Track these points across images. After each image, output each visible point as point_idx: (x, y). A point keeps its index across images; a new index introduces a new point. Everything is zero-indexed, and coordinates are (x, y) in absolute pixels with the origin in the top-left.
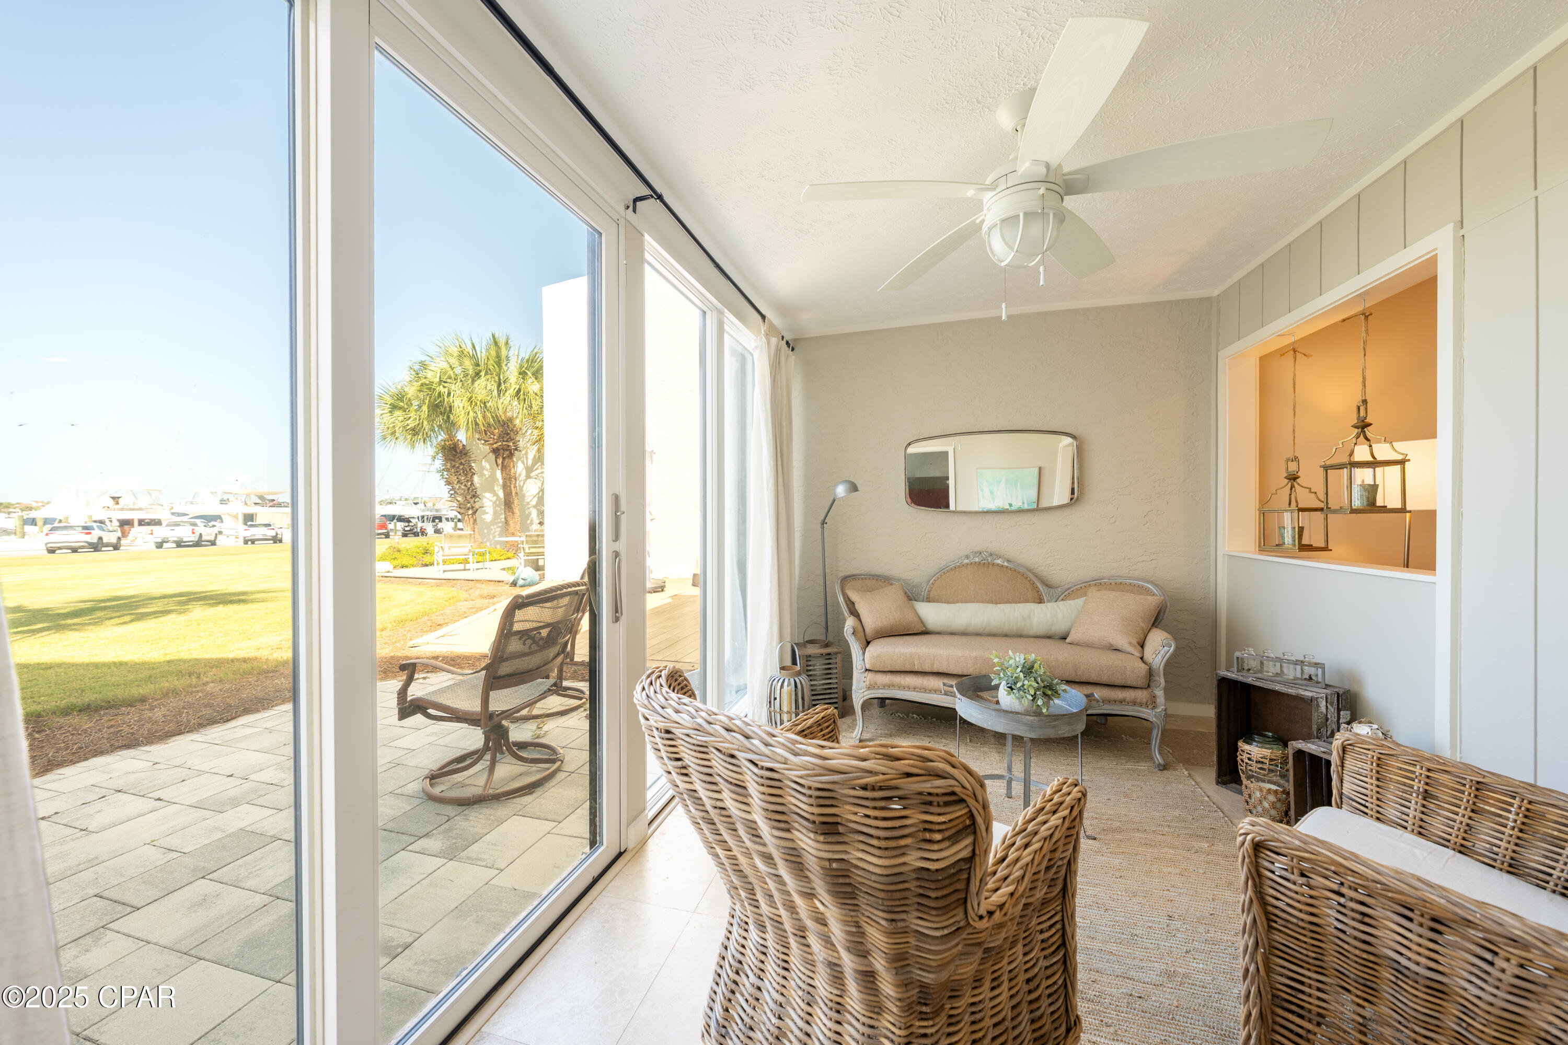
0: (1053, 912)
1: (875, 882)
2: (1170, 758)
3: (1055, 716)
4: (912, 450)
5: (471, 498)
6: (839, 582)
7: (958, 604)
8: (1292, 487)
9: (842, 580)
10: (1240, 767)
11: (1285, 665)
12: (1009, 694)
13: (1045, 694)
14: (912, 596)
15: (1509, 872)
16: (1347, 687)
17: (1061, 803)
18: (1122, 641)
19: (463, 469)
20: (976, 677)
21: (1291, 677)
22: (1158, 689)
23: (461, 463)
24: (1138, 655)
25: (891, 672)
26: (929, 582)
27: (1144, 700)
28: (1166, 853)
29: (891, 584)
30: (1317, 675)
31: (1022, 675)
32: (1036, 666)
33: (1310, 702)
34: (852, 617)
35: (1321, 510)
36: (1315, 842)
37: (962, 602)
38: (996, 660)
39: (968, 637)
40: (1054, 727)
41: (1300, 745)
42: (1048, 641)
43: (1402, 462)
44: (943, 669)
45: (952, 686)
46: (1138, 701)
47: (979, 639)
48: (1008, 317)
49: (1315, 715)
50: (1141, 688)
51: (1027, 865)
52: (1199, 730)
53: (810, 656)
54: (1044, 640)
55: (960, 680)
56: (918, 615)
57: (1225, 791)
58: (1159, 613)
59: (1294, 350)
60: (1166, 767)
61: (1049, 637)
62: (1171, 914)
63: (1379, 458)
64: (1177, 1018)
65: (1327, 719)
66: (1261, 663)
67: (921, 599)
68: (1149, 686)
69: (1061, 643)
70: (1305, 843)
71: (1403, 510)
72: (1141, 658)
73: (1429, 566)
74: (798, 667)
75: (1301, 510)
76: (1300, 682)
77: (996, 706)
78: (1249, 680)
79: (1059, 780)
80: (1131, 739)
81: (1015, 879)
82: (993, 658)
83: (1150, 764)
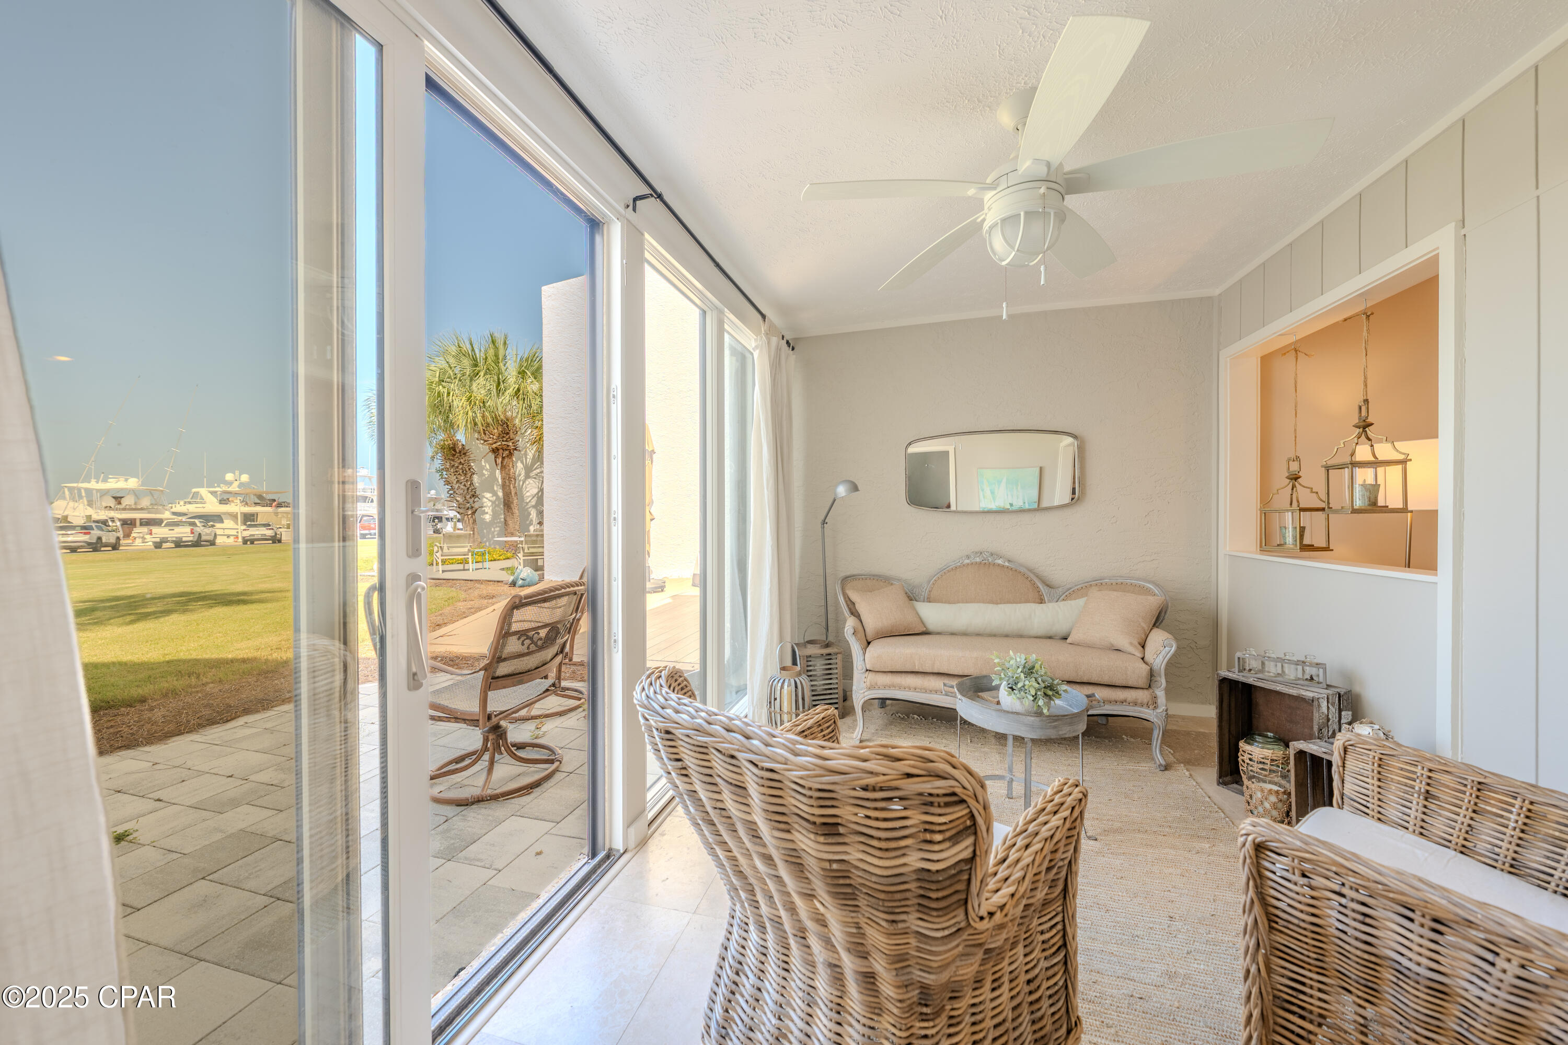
0: (1054, 913)
1: (875, 883)
2: (1172, 758)
3: (1056, 716)
4: (912, 450)
5: (471, 498)
6: (840, 582)
7: (958, 605)
8: (1294, 487)
9: (842, 580)
10: (1241, 767)
11: (1286, 665)
12: (1010, 694)
13: (1045, 695)
14: (912, 596)
15: (1510, 873)
16: (1347, 687)
17: (1062, 804)
18: (1123, 642)
19: (462, 469)
20: (977, 678)
21: (1292, 677)
22: (1159, 689)
23: (460, 463)
24: (1139, 655)
25: (892, 672)
26: (929, 582)
27: (1145, 701)
28: (1167, 854)
29: (892, 584)
30: (1318, 676)
31: (1022, 675)
32: (1037, 666)
33: (1311, 703)
34: (852, 617)
35: (1323, 509)
36: (1316, 843)
37: (962, 602)
38: (996, 661)
39: (969, 637)
40: (1055, 727)
41: (1302, 745)
42: (1048, 642)
43: (1403, 462)
44: (944, 669)
45: (952, 687)
46: (1139, 701)
47: (980, 639)
48: (1009, 316)
49: (1316, 715)
50: (1143, 688)
51: (1028, 865)
52: (1200, 730)
53: (810, 656)
54: (1044, 640)
55: (961, 680)
56: (918, 615)
57: (1223, 790)
58: (1160, 613)
59: (1295, 350)
60: (1166, 768)
61: (1050, 638)
62: (1172, 915)
63: (1380, 458)
64: (1178, 1019)
65: (1328, 720)
66: (1263, 664)
67: (922, 599)
68: (1150, 686)
69: (1062, 643)
70: (1306, 843)
71: (1405, 510)
72: (1143, 659)
73: (1431, 566)
74: (798, 668)
75: (1302, 510)
76: (1301, 682)
77: (998, 707)
78: (1250, 680)
79: (1059, 781)
80: (1132, 740)
81: (1016, 879)
82: (993, 658)
83: (1151, 764)
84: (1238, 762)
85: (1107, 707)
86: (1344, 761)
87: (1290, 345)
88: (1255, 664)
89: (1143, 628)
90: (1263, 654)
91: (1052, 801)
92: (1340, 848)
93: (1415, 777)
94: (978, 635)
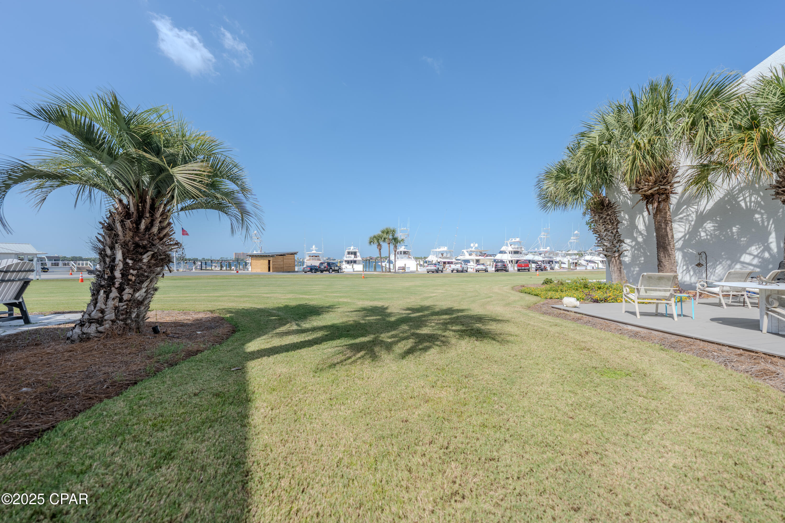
5: (617, 243)
19: (609, 219)
23: (608, 215)
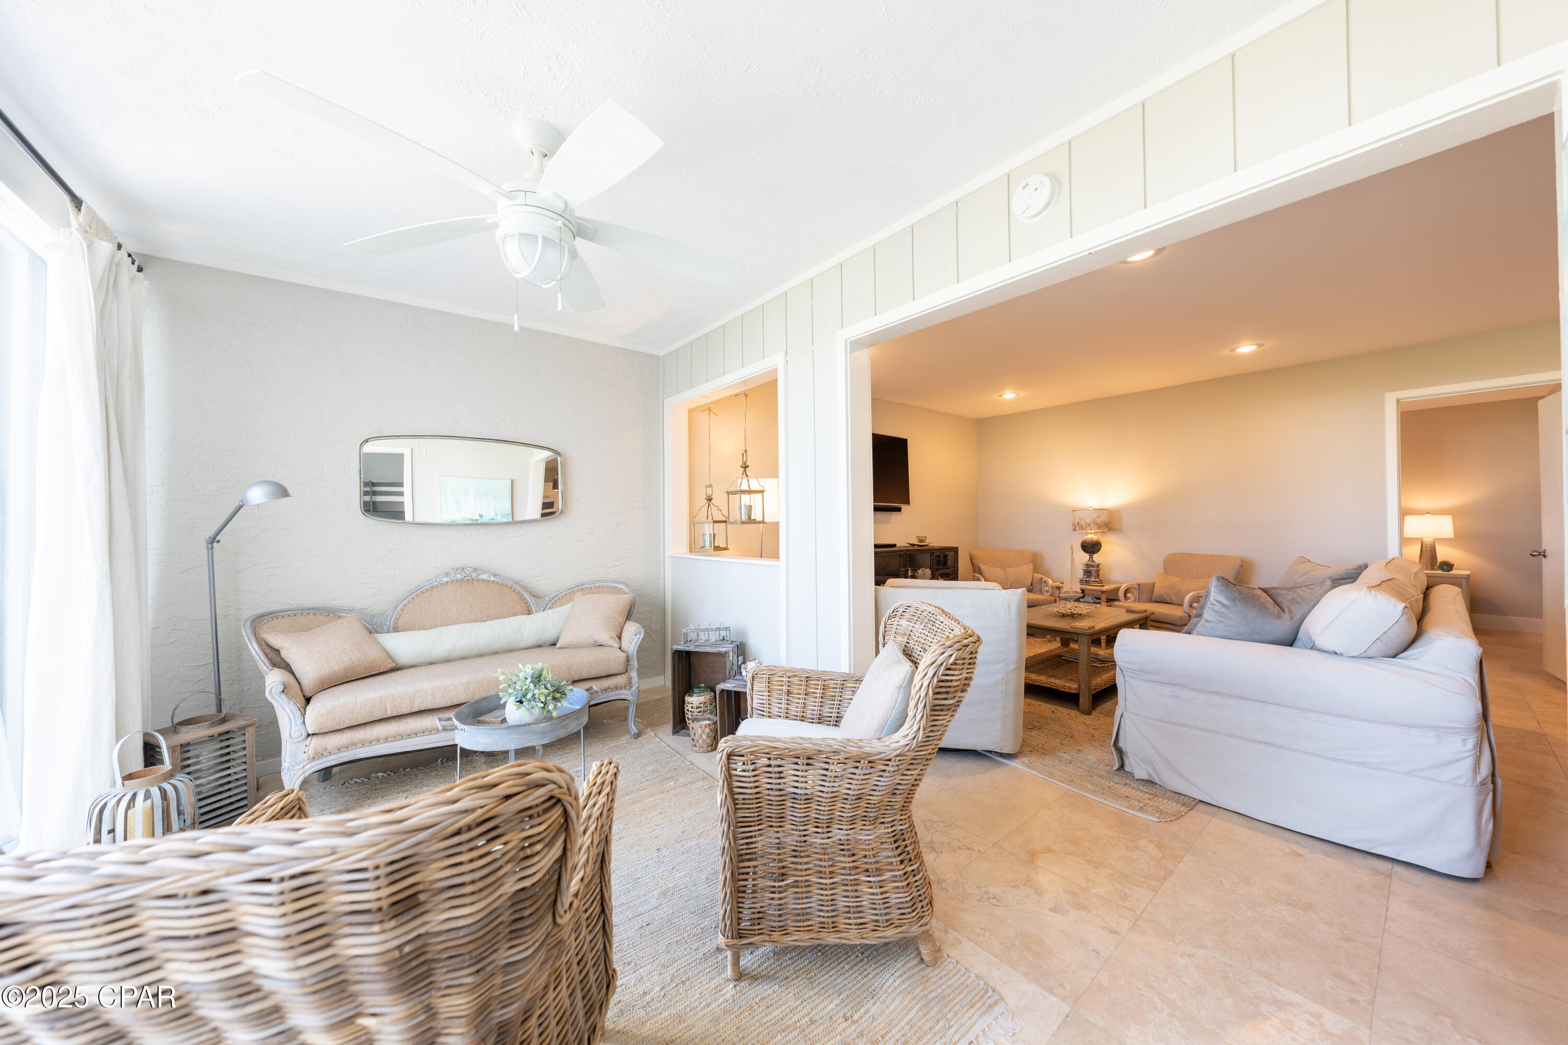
0: (595, 886)
1: (464, 936)
2: (641, 726)
3: (564, 716)
4: (368, 448)
6: (248, 624)
7: (438, 629)
8: (709, 505)
9: (253, 621)
10: (686, 716)
11: (710, 632)
12: (519, 708)
13: (554, 699)
14: (373, 627)
15: (819, 723)
16: (740, 640)
17: (603, 783)
18: (605, 637)
20: (476, 702)
21: (714, 641)
22: (633, 671)
24: (617, 646)
25: (349, 728)
26: (396, 608)
27: (624, 683)
28: (649, 802)
29: (339, 617)
30: (727, 636)
31: (532, 685)
32: (545, 673)
33: (723, 655)
34: (276, 670)
35: (725, 522)
36: (757, 739)
37: (442, 626)
38: (501, 678)
39: (451, 663)
40: (565, 726)
41: (722, 686)
42: (539, 650)
43: (762, 492)
44: (428, 705)
45: (450, 719)
46: (619, 685)
47: (466, 662)
48: (520, 328)
49: (728, 663)
50: (621, 674)
51: (589, 847)
52: (657, 697)
53: (188, 744)
54: (535, 649)
55: (457, 710)
56: (384, 649)
57: (678, 738)
58: (630, 608)
59: (709, 409)
60: (638, 736)
61: (540, 646)
62: (658, 847)
63: (752, 489)
64: (673, 922)
65: (733, 664)
66: (698, 634)
67: (385, 630)
68: (627, 671)
69: (552, 649)
70: (753, 741)
71: (763, 522)
72: (620, 648)
73: (776, 556)
74: (167, 765)
75: (715, 522)
76: (718, 643)
77: (504, 725)
78: (692, 648)
79: (596, 765)
80: (611, 721)
81: (582, 866)
82: (498, 675)
83: (629, 736)
84: (684, 712)
85: (605, 695)
86: (752, 685)
87: (705, 405)
88: (693, 636)
89: (619, 622)
90: (697, 627)
91: (595, 784)
92: (767, 737)
93: (783, 683)
94: (463, 658)
